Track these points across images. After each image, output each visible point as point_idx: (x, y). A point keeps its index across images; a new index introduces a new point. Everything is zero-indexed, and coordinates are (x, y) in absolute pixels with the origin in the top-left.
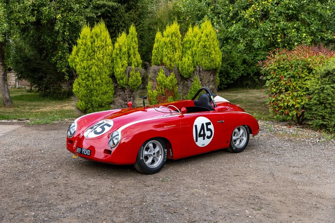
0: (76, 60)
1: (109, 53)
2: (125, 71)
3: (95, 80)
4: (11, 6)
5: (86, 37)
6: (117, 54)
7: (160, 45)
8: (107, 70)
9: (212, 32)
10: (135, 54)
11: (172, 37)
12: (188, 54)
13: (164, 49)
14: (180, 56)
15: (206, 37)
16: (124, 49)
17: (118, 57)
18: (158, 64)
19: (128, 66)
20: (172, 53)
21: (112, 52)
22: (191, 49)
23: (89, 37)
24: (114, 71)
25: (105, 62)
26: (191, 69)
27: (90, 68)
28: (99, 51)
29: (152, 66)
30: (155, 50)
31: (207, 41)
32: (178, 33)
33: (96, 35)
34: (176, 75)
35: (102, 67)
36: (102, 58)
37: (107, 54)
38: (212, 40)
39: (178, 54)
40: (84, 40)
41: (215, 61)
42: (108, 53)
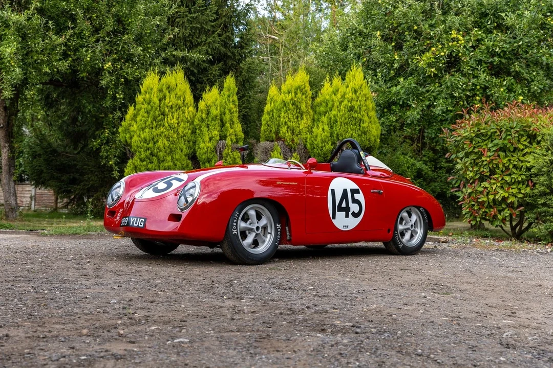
0: (132, 128)
1: (189, 118)
2: (215, 148)
3: (162, 162)
4: (29, 43)
5: (152, 89)
6: (202, 120)
7: (276, 107)
8: (185, 147)
9: (364, 85)
10: (232, 123)
11: (296, 94)
12: (322, 122)
13: (283, 113)
14: (309, 125)
15: (354, 94)
16: (214, 112)
17: (204, 124)
18: (271, 139)
19: (220, 140)
20: (296, 120)
21: (194, 116)
22: (327, 115)
23: (155, 90)
24: (197, 148)
25: (181, 133)
26: (327, 146)
27: (155, 140)
28: (172, 113)
29: (261, 143)
30: (267, 116)
31: (356, 99)
32: (306, 88)
33: (168, 88)
34: (301, 158)
35: (175, 140)
36: (176, 125)
37: (185, 119)
38: (365, 99)
39: (304, 123)
40: (147, 95)
41: (368, 134)
42: (187, 119)
